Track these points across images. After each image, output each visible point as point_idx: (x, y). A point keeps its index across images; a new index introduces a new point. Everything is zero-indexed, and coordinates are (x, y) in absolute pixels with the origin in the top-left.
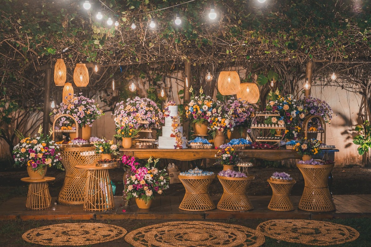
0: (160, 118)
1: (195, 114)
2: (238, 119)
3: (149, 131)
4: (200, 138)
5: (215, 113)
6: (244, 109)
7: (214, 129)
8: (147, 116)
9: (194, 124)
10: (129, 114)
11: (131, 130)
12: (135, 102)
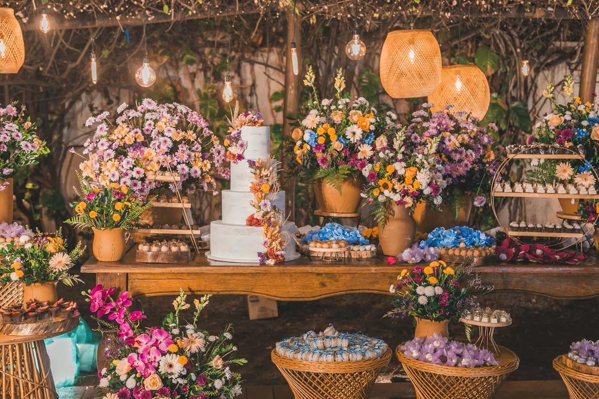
0: (217, 165)
1: (323, 152)
2: (448, 167)
3: (180, 205)
4: (336, 225)
5: (384, 149)
6: (466, 137)
7: (381, 199)
8: (175, 159)
9: (320, 181)
10: (121, 153)
11: (119, 206)
12: (141, 115)
